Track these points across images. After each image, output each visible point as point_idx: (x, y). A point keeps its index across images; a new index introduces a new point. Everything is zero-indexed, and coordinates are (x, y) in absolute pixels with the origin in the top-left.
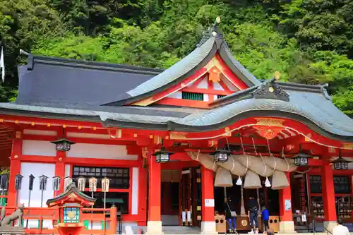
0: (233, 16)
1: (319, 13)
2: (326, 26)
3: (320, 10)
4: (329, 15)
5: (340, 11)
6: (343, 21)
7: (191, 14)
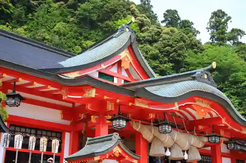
0: (81, 34)
1: (142, 44)
2: (146, 52)
3: (143, 41)
4: (148, 46)
5: (155, 45)
6: (158, 51)
7: (49, 27)
